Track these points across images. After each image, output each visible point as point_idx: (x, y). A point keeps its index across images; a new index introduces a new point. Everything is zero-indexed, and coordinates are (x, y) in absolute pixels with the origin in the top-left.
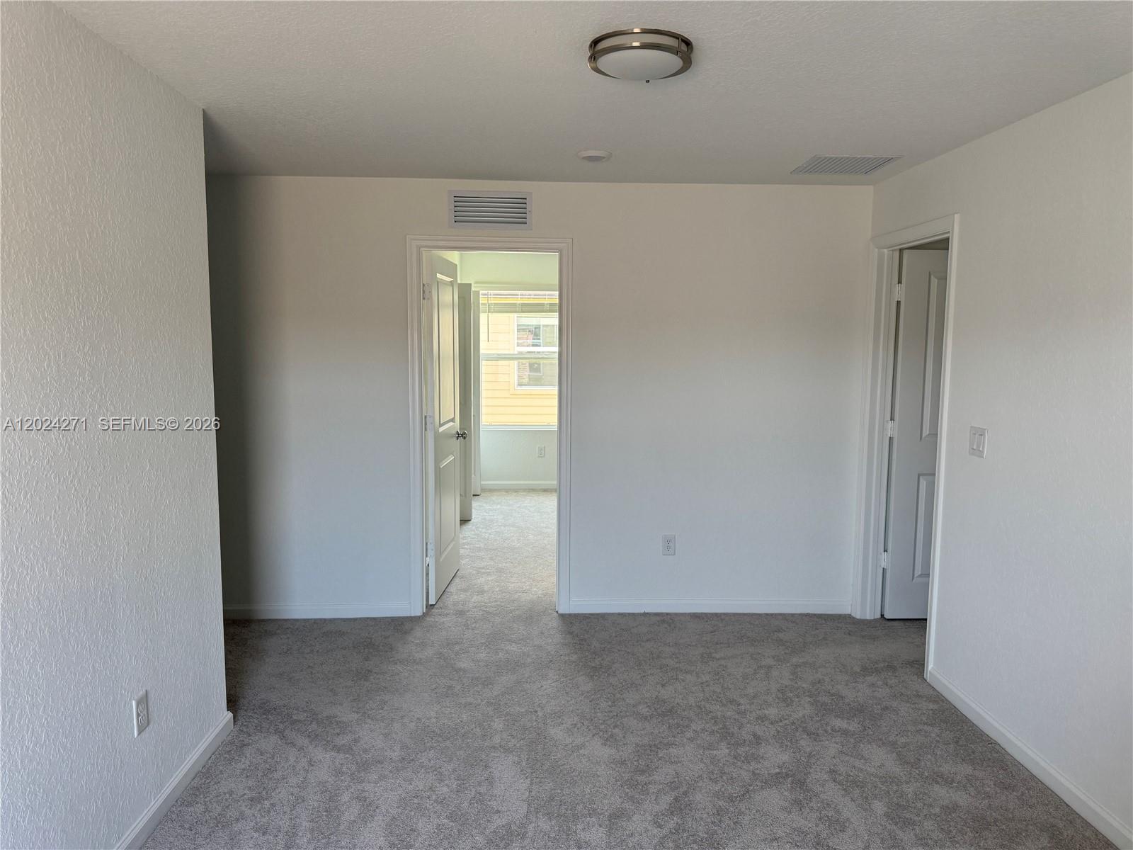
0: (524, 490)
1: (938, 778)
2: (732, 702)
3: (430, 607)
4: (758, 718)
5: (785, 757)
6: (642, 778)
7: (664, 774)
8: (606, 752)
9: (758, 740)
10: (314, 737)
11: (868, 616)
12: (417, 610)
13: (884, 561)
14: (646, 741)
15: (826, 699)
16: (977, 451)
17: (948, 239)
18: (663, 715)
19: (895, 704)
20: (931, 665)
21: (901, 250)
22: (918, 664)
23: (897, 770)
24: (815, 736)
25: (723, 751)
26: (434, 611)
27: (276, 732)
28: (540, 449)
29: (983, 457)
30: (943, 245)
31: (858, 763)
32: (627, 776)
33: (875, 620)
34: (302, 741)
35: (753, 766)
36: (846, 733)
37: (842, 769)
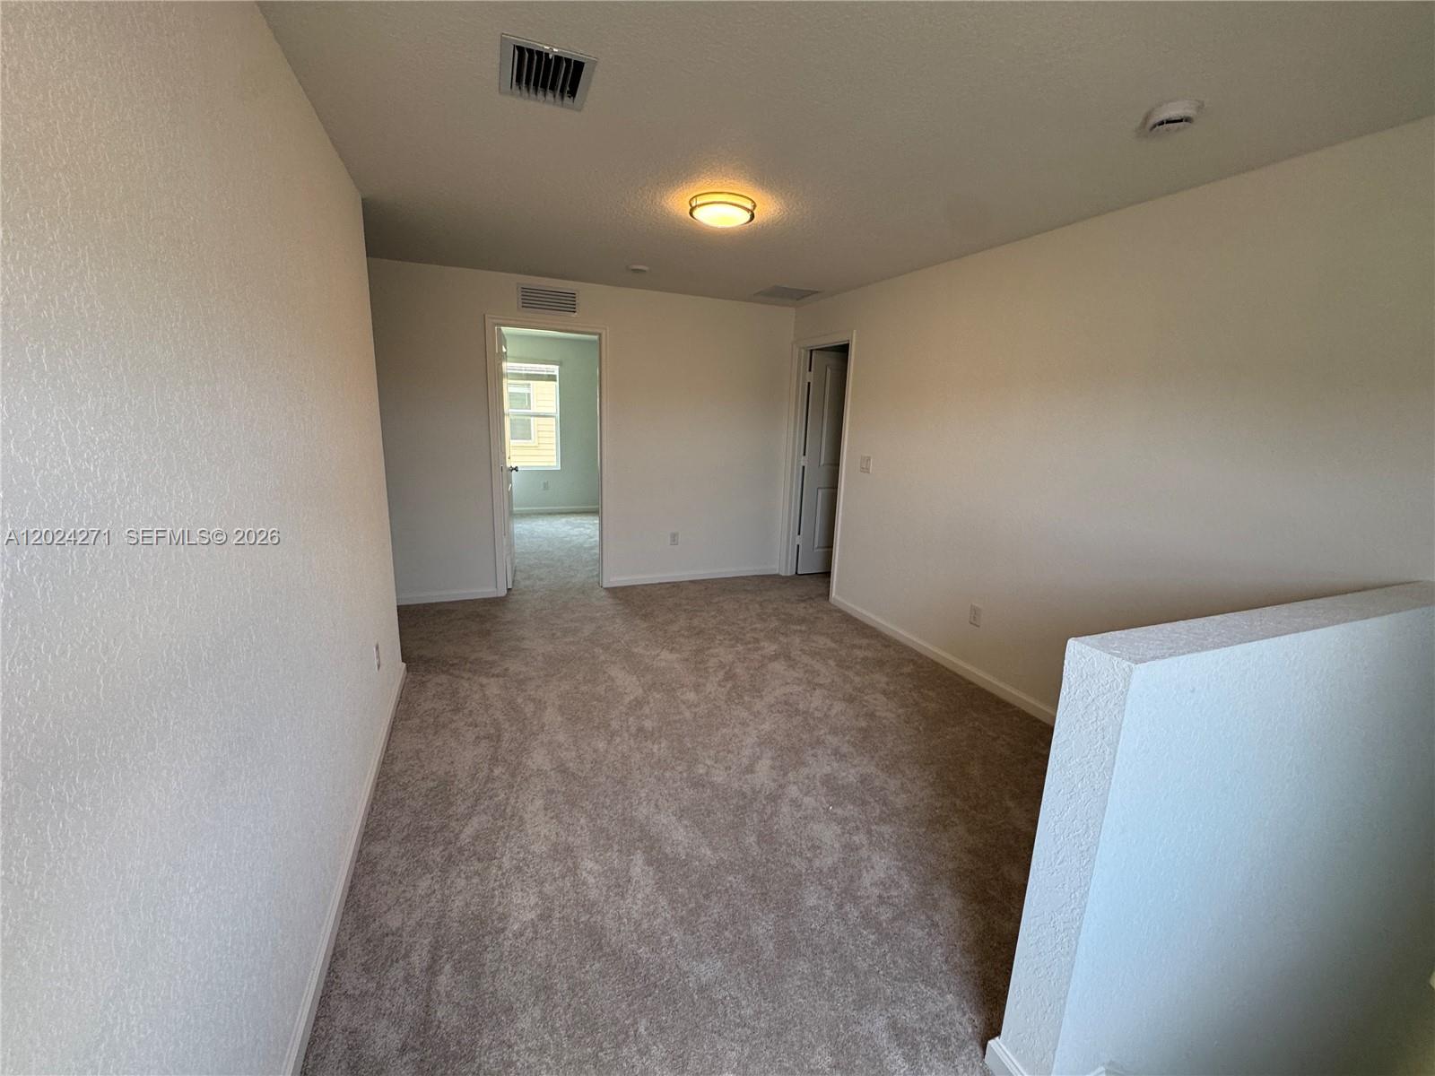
0: (535, 514)
1: (854, 646)
2: (733, 623)
3: (509, 590)
4: (752, 630)
5: (774, 647)
6: (701, 666)
7: (712, 662)
8: (675, 656)
9: (757, 640)
10: (475, 672)
11: (789, 574)
12: (503, 593)
13: (799, 540)
14: (694, 648)
15: (783, 617)
16: (865, 470)
17: (848, 345)
18: (698, 634)
19: (820, 615)
20: (834, 594)
21: (811, 351)
22: (827, 595)
23: (834, 645)
24: (786, 635)
25: (740, 648)
26: (513, 592)
27: (443, 672)
28: (545, 484)
29: (869, 473)
30: (843, 350)
31: (814, 645)
32: (693, 666)
33: (792, 576)
34: (466, 675)
35: (760, 652)
36: (801, 631)
37: (806, 648)
